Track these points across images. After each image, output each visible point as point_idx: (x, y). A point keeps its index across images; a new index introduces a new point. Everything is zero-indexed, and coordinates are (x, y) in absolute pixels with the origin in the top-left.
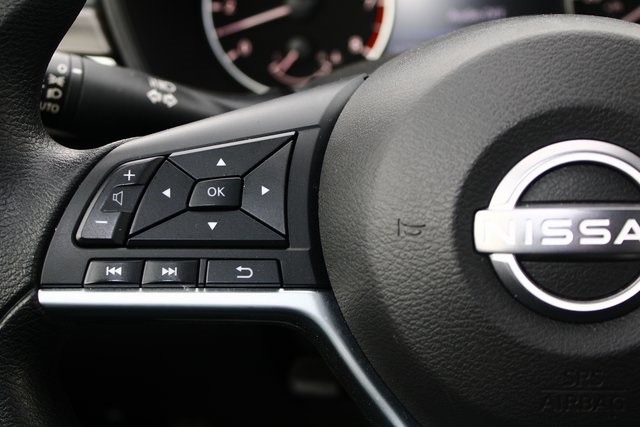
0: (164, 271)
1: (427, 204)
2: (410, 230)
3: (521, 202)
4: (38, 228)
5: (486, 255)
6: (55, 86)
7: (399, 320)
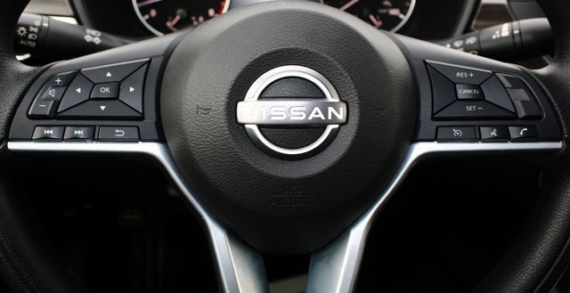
0: (76, 132)
1: (212, 97)
2: (203, 111)
3: (261, 97)
4: (7, 109)
5: (243, 125)
6: (33, 32)
7: (198, 159)
